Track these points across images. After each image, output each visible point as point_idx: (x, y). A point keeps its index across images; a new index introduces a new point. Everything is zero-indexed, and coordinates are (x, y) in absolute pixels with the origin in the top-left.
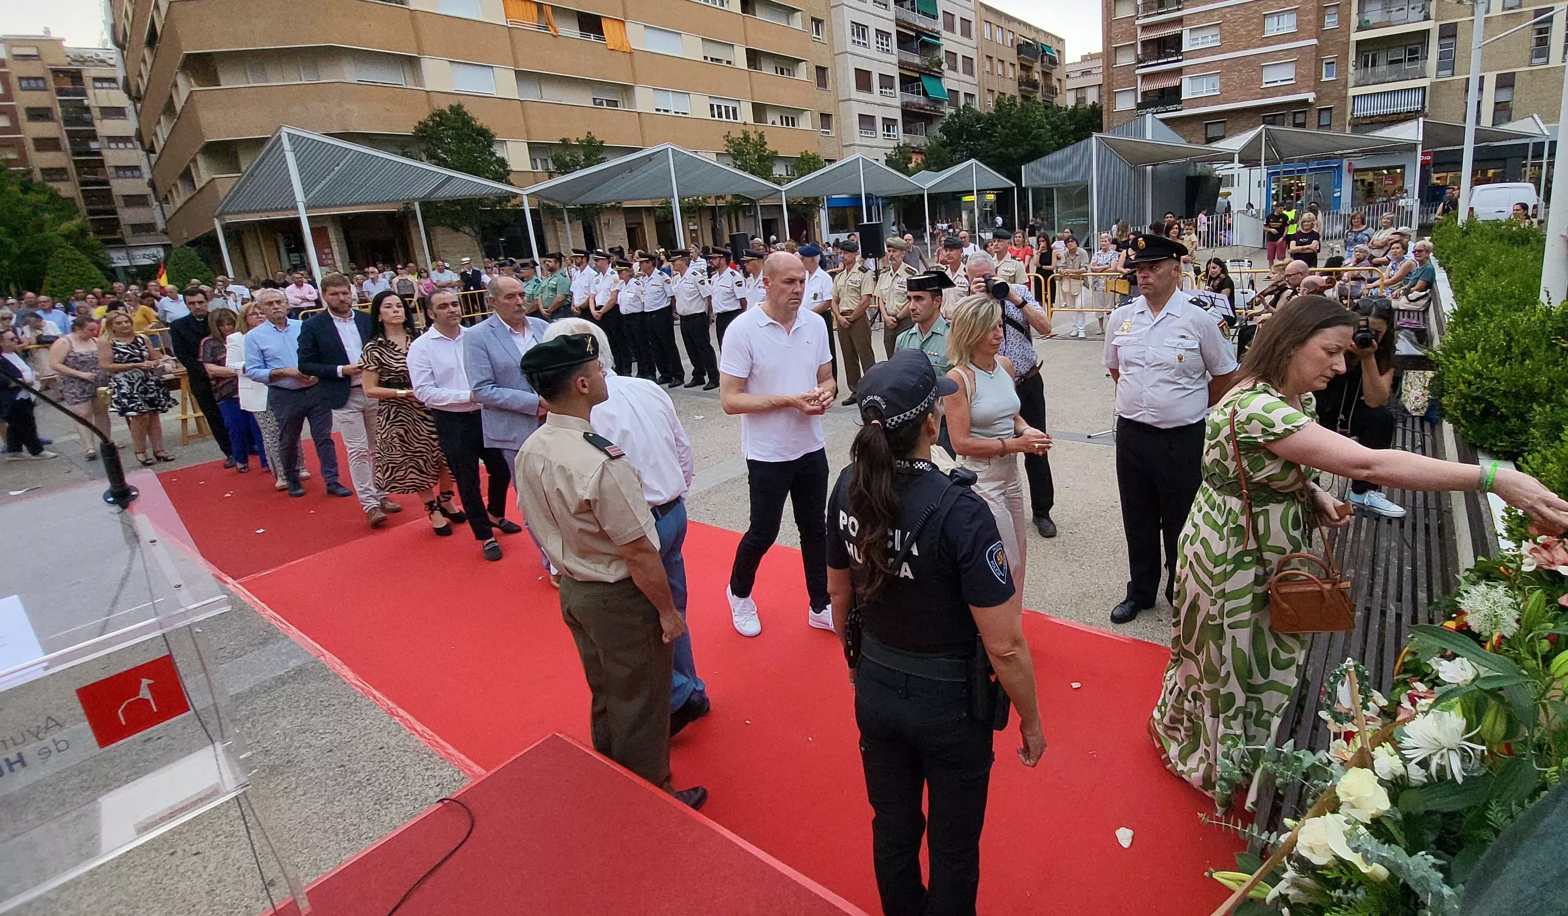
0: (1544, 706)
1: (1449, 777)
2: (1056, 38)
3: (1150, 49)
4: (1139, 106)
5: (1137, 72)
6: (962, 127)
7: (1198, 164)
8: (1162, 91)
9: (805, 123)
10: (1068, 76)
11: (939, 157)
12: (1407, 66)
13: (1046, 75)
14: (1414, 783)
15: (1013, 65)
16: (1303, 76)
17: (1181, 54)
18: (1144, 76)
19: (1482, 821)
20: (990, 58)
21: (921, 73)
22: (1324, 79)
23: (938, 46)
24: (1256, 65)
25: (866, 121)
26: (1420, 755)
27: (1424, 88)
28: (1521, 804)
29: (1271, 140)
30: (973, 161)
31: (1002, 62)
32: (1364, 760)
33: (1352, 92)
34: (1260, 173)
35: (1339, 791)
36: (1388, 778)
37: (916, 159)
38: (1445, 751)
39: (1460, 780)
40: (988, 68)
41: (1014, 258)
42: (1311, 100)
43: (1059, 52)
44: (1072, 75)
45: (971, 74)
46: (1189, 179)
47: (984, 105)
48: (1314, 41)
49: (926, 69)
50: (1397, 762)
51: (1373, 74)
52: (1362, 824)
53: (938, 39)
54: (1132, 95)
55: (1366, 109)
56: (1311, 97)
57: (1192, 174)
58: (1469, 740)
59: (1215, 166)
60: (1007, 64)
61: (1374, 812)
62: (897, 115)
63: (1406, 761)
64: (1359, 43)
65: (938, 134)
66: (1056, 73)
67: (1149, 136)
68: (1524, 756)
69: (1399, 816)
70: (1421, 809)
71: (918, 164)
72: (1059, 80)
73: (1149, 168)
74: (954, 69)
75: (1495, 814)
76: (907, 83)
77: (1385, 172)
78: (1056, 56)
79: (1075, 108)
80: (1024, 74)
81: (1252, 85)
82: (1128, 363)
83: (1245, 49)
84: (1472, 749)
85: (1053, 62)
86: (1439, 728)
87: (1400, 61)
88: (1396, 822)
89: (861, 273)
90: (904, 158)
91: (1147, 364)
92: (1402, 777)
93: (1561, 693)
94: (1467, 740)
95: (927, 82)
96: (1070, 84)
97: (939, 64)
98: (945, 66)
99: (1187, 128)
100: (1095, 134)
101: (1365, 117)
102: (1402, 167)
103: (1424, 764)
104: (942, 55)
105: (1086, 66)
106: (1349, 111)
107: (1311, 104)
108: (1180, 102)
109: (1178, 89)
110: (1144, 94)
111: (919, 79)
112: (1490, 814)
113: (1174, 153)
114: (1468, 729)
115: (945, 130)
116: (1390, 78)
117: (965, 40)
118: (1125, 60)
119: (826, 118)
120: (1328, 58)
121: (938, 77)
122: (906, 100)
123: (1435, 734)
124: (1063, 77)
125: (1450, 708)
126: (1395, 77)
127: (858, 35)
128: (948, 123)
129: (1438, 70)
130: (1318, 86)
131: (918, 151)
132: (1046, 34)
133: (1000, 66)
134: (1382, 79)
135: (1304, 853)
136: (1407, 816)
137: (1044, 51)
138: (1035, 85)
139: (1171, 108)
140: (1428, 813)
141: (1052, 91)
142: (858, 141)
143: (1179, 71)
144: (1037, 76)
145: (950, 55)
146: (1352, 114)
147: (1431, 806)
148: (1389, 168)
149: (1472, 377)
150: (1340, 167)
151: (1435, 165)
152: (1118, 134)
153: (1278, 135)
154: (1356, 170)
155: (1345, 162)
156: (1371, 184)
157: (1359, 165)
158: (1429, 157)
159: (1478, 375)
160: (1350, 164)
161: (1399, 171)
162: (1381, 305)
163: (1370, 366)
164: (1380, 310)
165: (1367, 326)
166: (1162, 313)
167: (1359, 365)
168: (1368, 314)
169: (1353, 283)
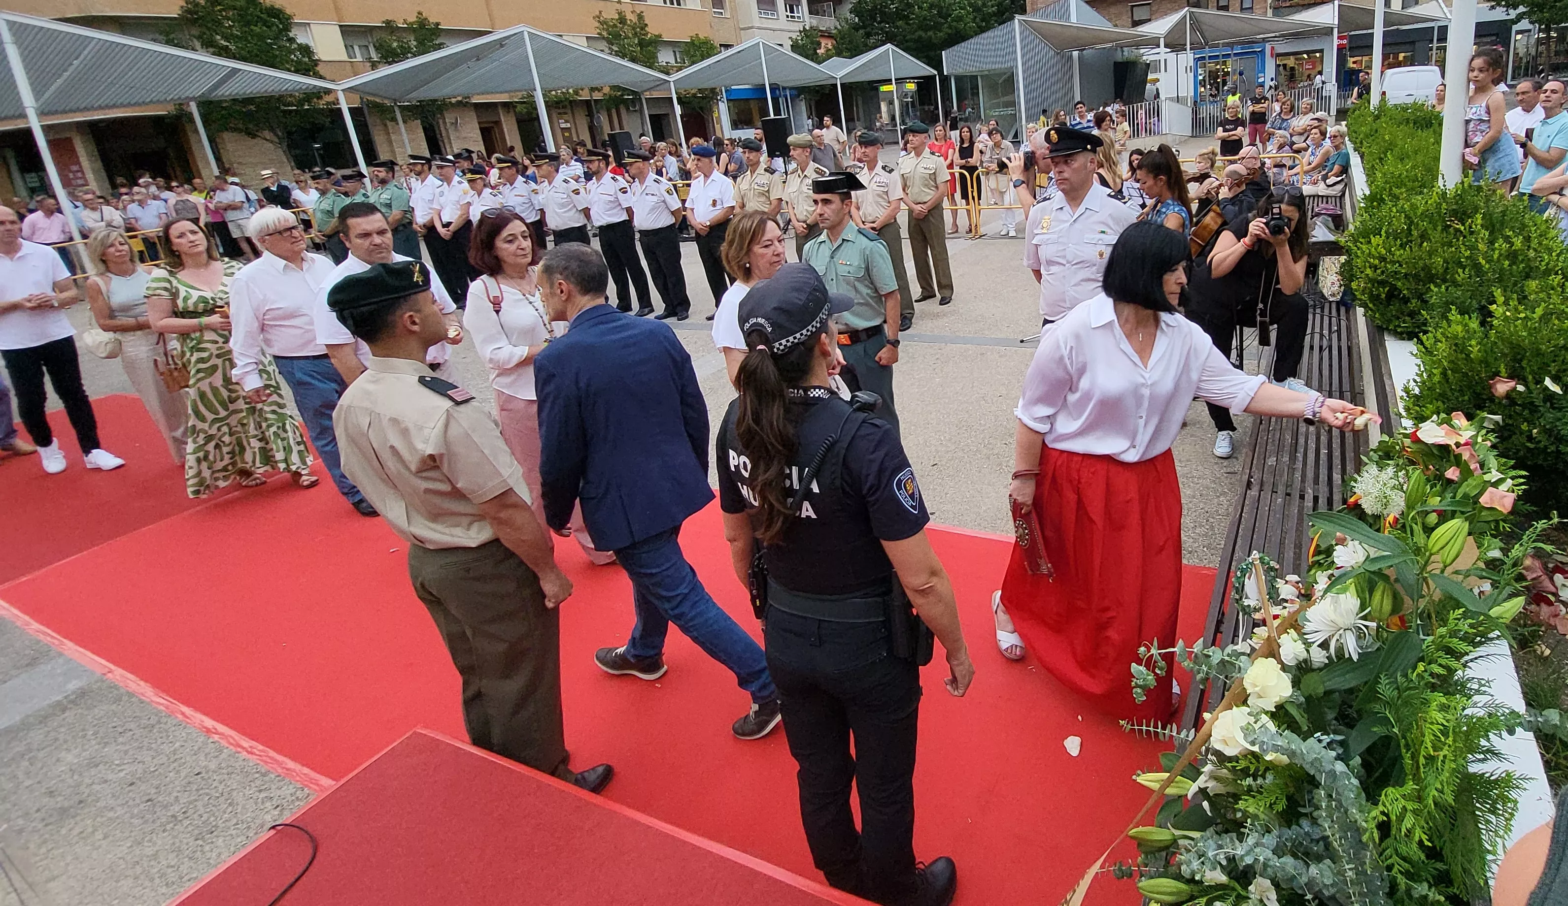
0: (1425, 579)
1: (1347, 656)
6: (874, 8)
7: (1125, 49)
9: (693, 2)
11: (852, 42)
14: (1316, 665)
19: (1373, 695)
25: (766, 2)
26: (1320, 638)
28: (1405, 675)
29: (1196, 25)
30: (888, 46)
32: (1271, 651)
34: (1187, 58)
35: (1246, 684)
36: (1292, 663)
37: (825, 45)
38: (1341, 631)
39: (1355, 657)
41: (933, 153)
46: (1117, 65)
50: (1300, 647)
52: (1266, 713)
57: (1119, 58)
58: (1364, 618)
59: (1142, 51)
61: (1277, 699)
63: (1308, 645)
65: (848, 16)
67: (1073, 19)
68: (1410, 627)
69: (1302, 699)
70: (1321, 690)
71: (828, 51)
73: (1075, 54)
75: (1385, 688)
77: (1305, 56)
82: (1050, 263)
84: (1366, 627)
86: (1335, 610)
88: (1299, 706)
89: (768, 174)
90: (812, 43)
91: (1068, 262)
92: (1305, 661)
93: (1441, 565)
94: (1361, 618)
99: (1113, 10)
100: (1018, 17)
102: (1321, 51)
103: (1324, 645)
112: (1381, 688)
113: (1098, 38)
114: (1363, 607)
115: (856, 11)
123: (1333, 617)
125: (1344, 590)
128: (859, 3)
131: (827, 35)
135: (1218, 746)
136: (1308, 699)
140: (1328, 693)
142: (757, 24)
147: (1330, 685)
148: (1307, 52)
149: (1377, 262)
150: (1263, 52)
151: (1350, 49)
152: (1041, 17)
153: (1202, 19)
154: (1278, 55)
155: (1268, 47)
156: (1292, 69)
157: (1281, 48)
158: (1345, 42)
159: (1383, 259)
160: (1273, 48)
161: (1318, 55)
162: (1293, 192)
163: (1284, 254)
164: (1292, 197)
165: (1280, 214)
166: (1081, 209)
167: (1275, 253)
168: (1281, 202)
169: (1275, 170)
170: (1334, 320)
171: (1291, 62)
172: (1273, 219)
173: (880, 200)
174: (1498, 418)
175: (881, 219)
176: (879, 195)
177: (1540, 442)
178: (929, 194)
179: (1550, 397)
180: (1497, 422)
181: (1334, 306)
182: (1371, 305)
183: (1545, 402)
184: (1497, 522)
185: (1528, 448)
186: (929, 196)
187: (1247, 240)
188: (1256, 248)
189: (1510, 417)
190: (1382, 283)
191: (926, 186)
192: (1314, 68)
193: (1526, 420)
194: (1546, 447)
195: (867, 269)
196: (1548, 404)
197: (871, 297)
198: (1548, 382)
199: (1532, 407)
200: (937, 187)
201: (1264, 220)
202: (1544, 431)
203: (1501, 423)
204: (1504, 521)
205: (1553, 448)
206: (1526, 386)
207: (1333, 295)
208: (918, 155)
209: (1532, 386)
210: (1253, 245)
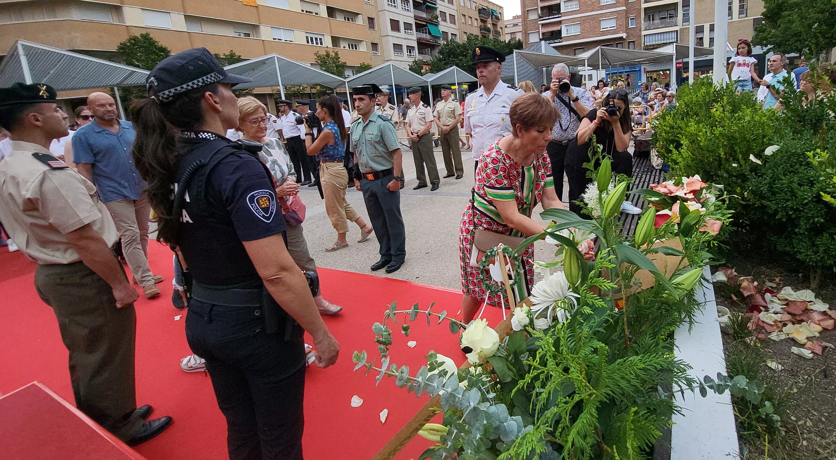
2: (499, 6)
3: (545, 12)
4: (541, 40)
5: (539, 22)
6: (450, 50)
8: (552, 32)
9: (363, 48)
10: (506, 27)
11: (438, 66)
12: (668, 20)
13: (494, 25)
15: (477, 20)
16: (620, 25)
17: (561, 14)
18: (543, 25)
20: (464, 16)
21: (427, 22)
22: (630, 27)
23: (436, 9)
24: (597, 20)
25: (398, 47)
27: (677, 31)
29: (604, 54)
30: (454, 67)
31: (471, 18)
33: (644, 33)
34: (602, 74)
37: (425, 68)
40: (463, 21)
41: (453, 100)
42: (624, 37)
43: (500, 13)
44: (508, 26)
45: (455, 24)
47: (461, 39)
48: (624, 8)
49: (430, 20)
51: (653, 24)
53: (435, 4)
54: (537, 35)
55: (650, 42)
56: (624, 35)
59: (579, 68)
60: (473, 19)
62: (415, 44)
64: (646, 9)
65: (437, 55)
66: (499, 24)
67: (543, 51)
71: (427, 70)
72: (501, 28)
73: (544, 69)
74: (445, 21)
76: (419, 27)
77: (661, 73)
78: (499, 15)
79: (510, 41)
80: (482, 24)
81: (595, 29)
82: (475, 126)
83: (592, 11)
85: (497, 18)
87: (665, 18)
90: (419, 67)
91: (485, 125)
95: (430, 27)
96: (507, 31)
97: (437, 18)
98: (440, 19)
99: (565, 51)
100: (515, 51)
101: (650, 45)
102: (668, 70)
104: (438, 13)
105: (516, 21)
106: (643, 43)
107: (625, 39)
108: (561, 38)
109: (560, 32)
110: (543, 34)
111: (425, 26)
115: (441, 53)
116: (661, 26)
117: (450, 6)
118: (533, 16)
119: (375, 45)
120: (632, 16)
121: (437, 25)
122: (419, 36)
124: (504, 27)
126: (663, 26)
127: (391, 2)
128: (443, 48)
129: (683, 22)
130: (627, 30)
131: (426, 64)
132: (494, 4)
133: (469, 19)
134: (657, 27)
137: (492, 13)
138: (488, 30)
139: (556, 41)
141: (498, 33)
142: (393, 58)
143: (560, 22)
144: (489, 26)
145: (443, 14)
146: (644, 44)
148: (663, 71)
149: (668, 129)
150: (640, 70)
151: (684, 68)
152: (528, 50)
153: (608, 52)
154: (648, 72)
155: (643, 67)
156: (655, 79)
157: (649, 69)
158: (681, 65)
159: (672, 127)
160: (645, 68)
161: (668, 72)
162: (620, 93)
163: (618, 129)
164: (620, 95)
165: (614, 104)
166: (492, 95)
167: (613, 129)
168: (614, 98)
169: (638, 116)
170: (657, 177)
171: (654, 76)
172: (610, 107)
173: (421, 121)
174: (721, 186)
175: (422, 131)
176: (420, 119)
177: (749, 200)
178: (449, 121)
179: (755, 168)
180: (720, 190)
181: (658, 171)
182: (666, 155)
183: (751, 171)
184: (709, 242)
185: (741, 204)
186: (451, 122)
187: (596, 121)
188: (602, 126)
189: (729, 185)
190: (672, 142)
191: (449, 117)
192: (666, 78)
193: (739, 186)
194: (754, 204)
195: (382, 136)
196: (753, 173)
197: (384, 152)
198: (752, 157)
199: (744, 178)
200: (455, 118)
201: (605, 109)
202: (753, 192)
203: (723, 189)
204: (714, 240)
205: (758, 204)
206: (738, 162)
207: (658, 166)
208: (446, 101)
209: (742, 162)
210: (600, 123)
